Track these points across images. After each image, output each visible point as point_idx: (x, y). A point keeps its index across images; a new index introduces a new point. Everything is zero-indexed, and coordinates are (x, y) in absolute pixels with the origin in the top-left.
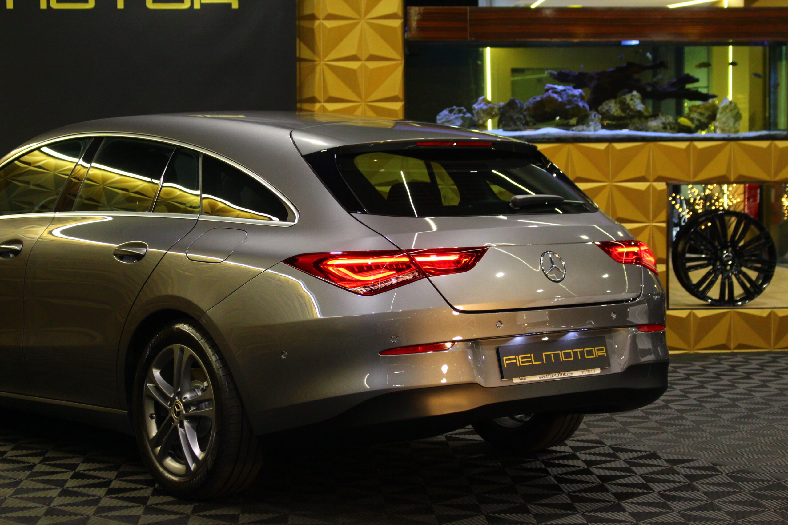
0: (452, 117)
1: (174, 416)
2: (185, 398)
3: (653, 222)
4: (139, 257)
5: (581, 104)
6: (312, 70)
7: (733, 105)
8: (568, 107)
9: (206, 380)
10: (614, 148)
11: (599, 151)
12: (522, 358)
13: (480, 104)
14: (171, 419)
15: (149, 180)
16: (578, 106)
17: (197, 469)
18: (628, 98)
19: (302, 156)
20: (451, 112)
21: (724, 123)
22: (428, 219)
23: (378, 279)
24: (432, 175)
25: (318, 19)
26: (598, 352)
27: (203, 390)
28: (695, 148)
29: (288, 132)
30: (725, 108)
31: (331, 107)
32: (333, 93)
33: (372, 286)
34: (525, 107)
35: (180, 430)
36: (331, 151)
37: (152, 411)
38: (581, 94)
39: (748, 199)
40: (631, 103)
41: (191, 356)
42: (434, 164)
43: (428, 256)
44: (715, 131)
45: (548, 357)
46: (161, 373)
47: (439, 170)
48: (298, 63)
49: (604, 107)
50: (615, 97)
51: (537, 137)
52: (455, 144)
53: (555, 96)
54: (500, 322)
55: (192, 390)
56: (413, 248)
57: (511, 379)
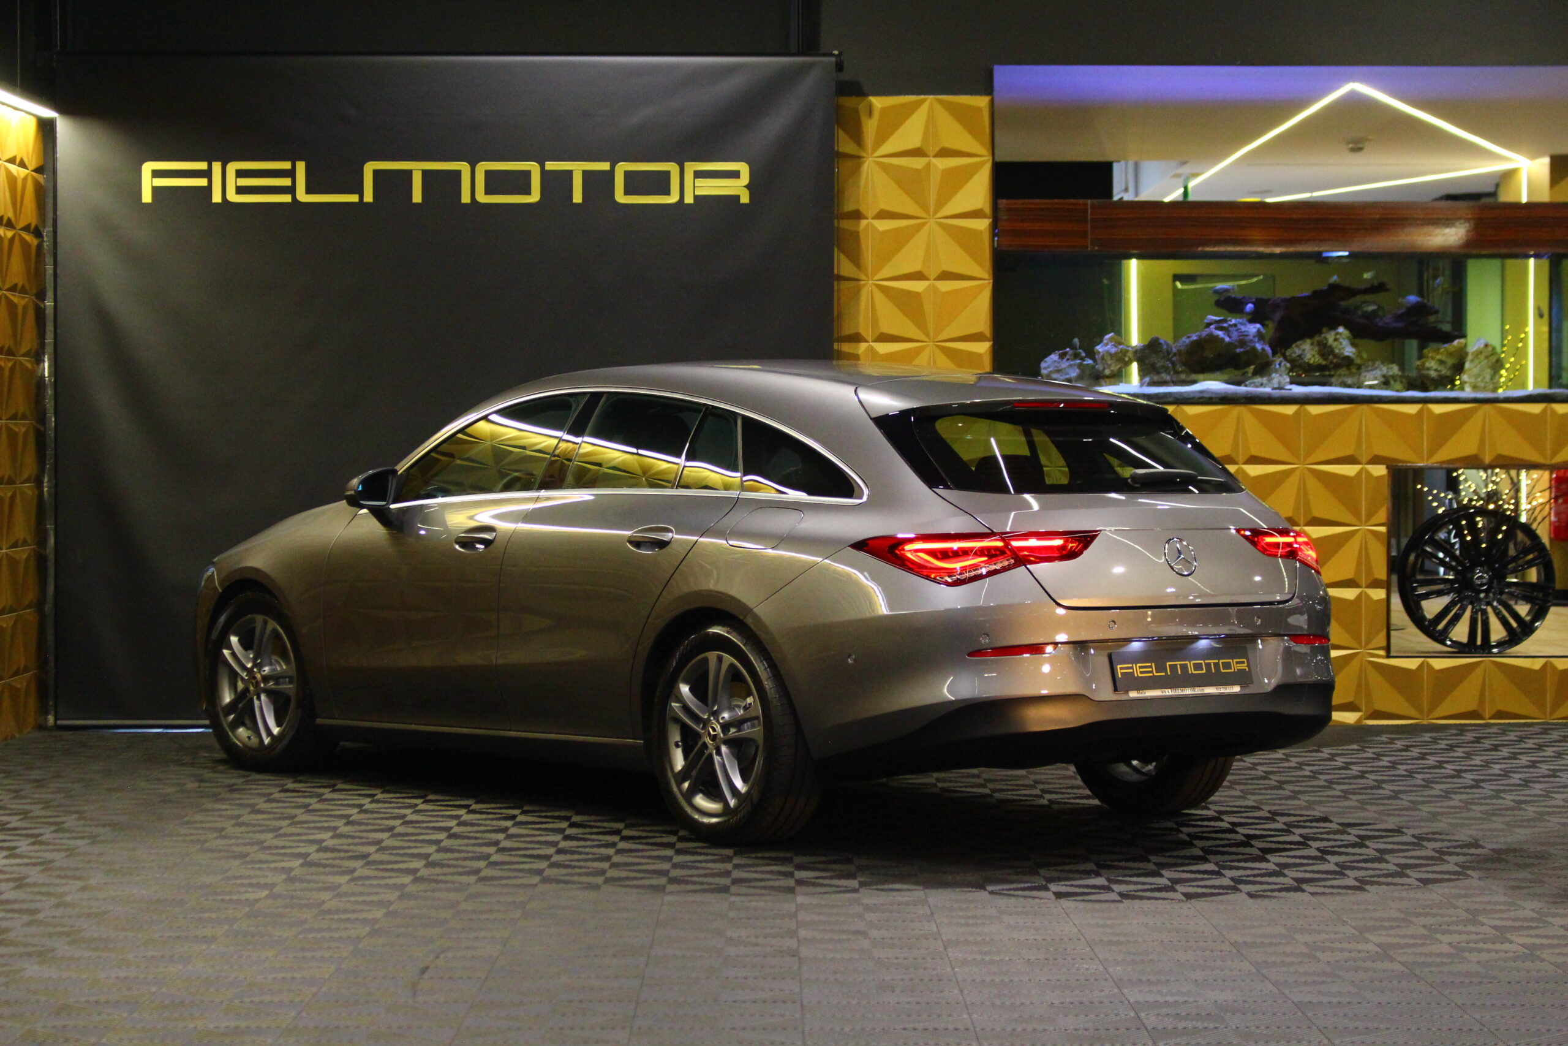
0: (1064, 364)
1: (708, 740)
2: (723, 718)
3: (1366, 523)
4: (663, 544)
5: (1259, 346)
6: (856, 294)
7: (1490, 349)
8: (1238, 350)
9: (750, 694)
10: (1308, 413)
11: (1285, 416)
12: (1140, 667)
13: (1107, 345)
14: (705, 745)
15: (634, 450)
16: (1254, 349)
17: (737, 807)
18: (1330, 337)
19: (871, 419)
20: (1062, 356)
21: (1477, 376)
22: (1028, 497)
23: (966, 566)
24: (1031, 445)
25: (866, 218)
26: (1237, 665)
27: (745, 708)
28: (1430, 412)
29: (851, 389)
30: (1478, 353)
31: (883, 348)
32: (886, 328)
33: (959, 575)
34: (1174, 350)
35: (716, 758)
36: (905, 414)
37: (678, 738)
38: (1259, 331)
39: (1556, 499)
40: (1335, 344)
41: (732, 665)
42: (1034, 431)
43: (1027, 540)
44: (1462, 388)
45: (1173, 667)
46: (691, 689)
47: (1040, 437)
48: (836, 283)
49: (1295, 351)
50: (1311, 336)
51: (1192, 396)
52: (1062, 405)
53: (1220, 334)
54: (1113, 621)
55: (731, 709)
56: (1008, 530)
57: (1127, 692)
